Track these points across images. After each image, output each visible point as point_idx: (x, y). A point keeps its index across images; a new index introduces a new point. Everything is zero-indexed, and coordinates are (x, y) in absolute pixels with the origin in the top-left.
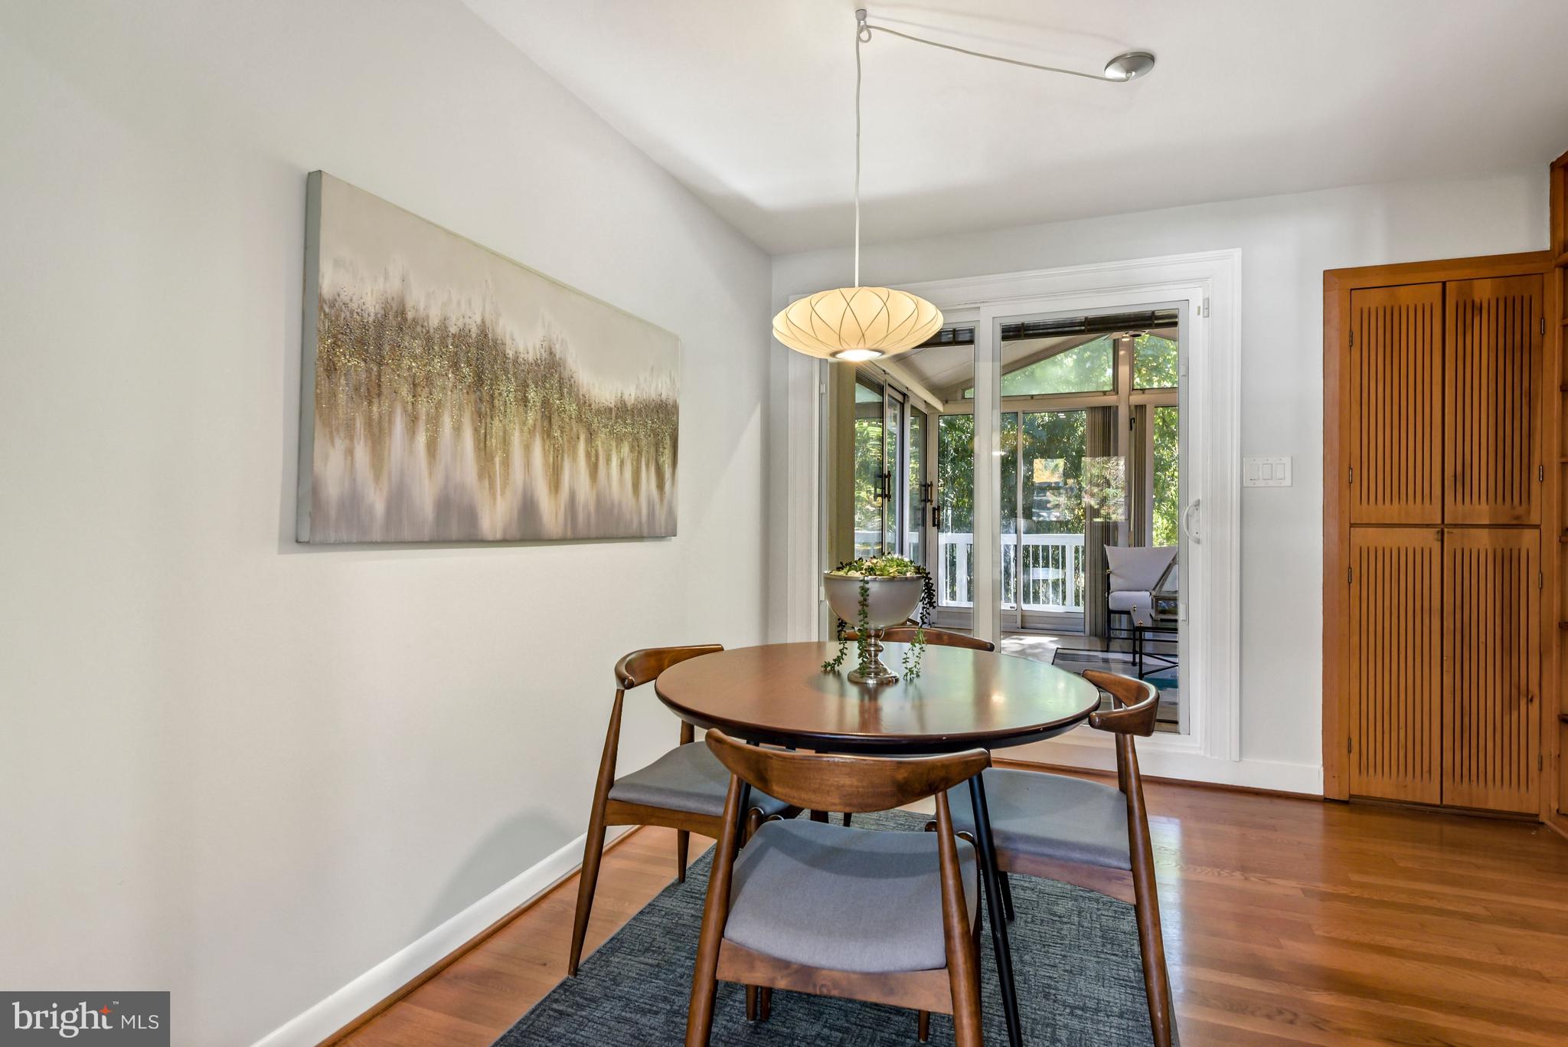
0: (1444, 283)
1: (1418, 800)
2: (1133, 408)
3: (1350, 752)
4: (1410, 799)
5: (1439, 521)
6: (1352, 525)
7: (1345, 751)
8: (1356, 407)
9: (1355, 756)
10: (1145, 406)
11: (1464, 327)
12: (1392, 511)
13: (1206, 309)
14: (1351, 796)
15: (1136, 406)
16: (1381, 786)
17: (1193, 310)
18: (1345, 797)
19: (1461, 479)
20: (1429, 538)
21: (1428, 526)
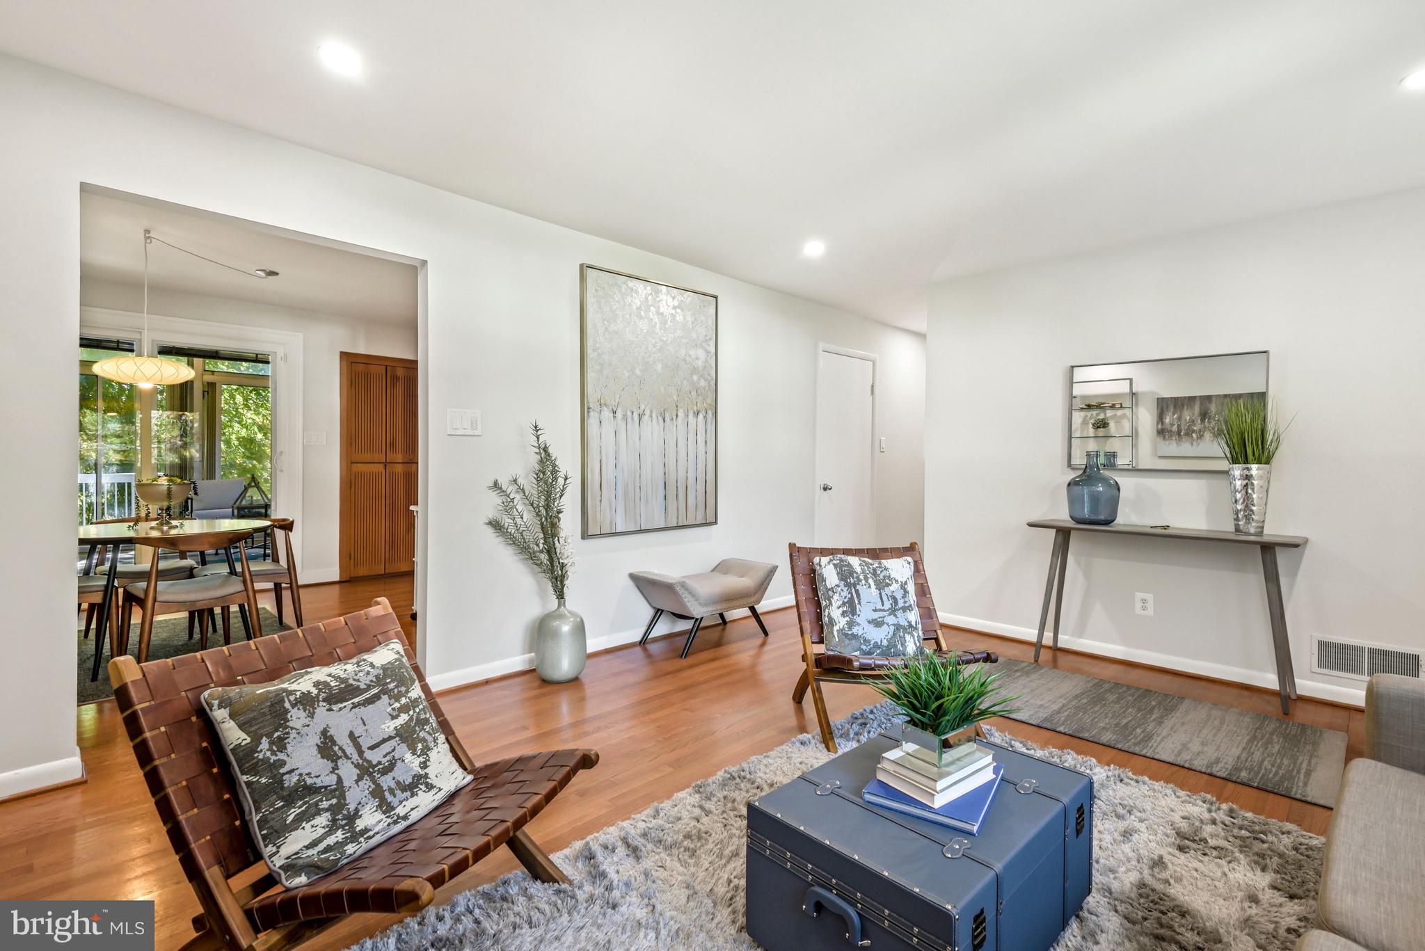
0: (386, 366)
1: (376, 573)
2: (206, 384)
3: (350, 559)
4: (374, 574)
5: (384, 461)
6: (352, 463)
7: (348, 559)
8: (353, 411)
9: (352, 561)
10: (216, 383)
11: (394, 386)
12: (367, 457)
13: (285, 358)
14: (350, 578)
15: (208, 383)
16: (362, 571)
17: (279, 358)
18: (348, 579)
19: (392, 445)
20: (381, 467)
21: (381, 463)
